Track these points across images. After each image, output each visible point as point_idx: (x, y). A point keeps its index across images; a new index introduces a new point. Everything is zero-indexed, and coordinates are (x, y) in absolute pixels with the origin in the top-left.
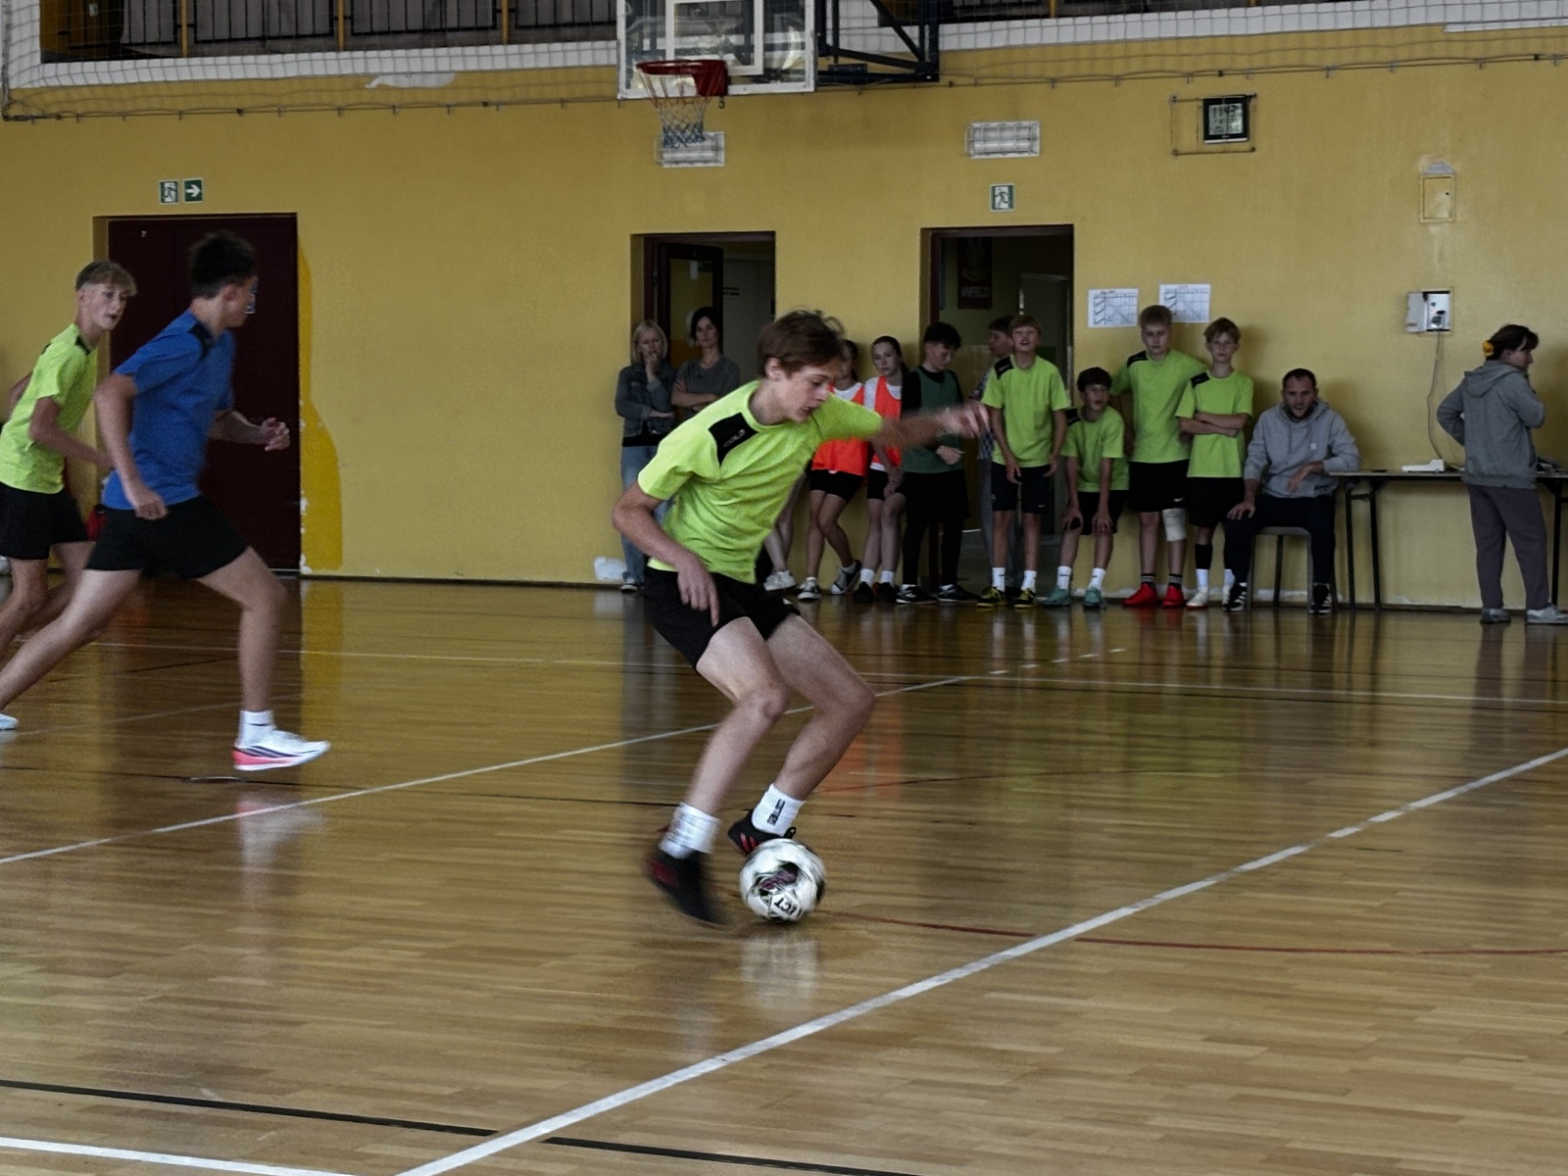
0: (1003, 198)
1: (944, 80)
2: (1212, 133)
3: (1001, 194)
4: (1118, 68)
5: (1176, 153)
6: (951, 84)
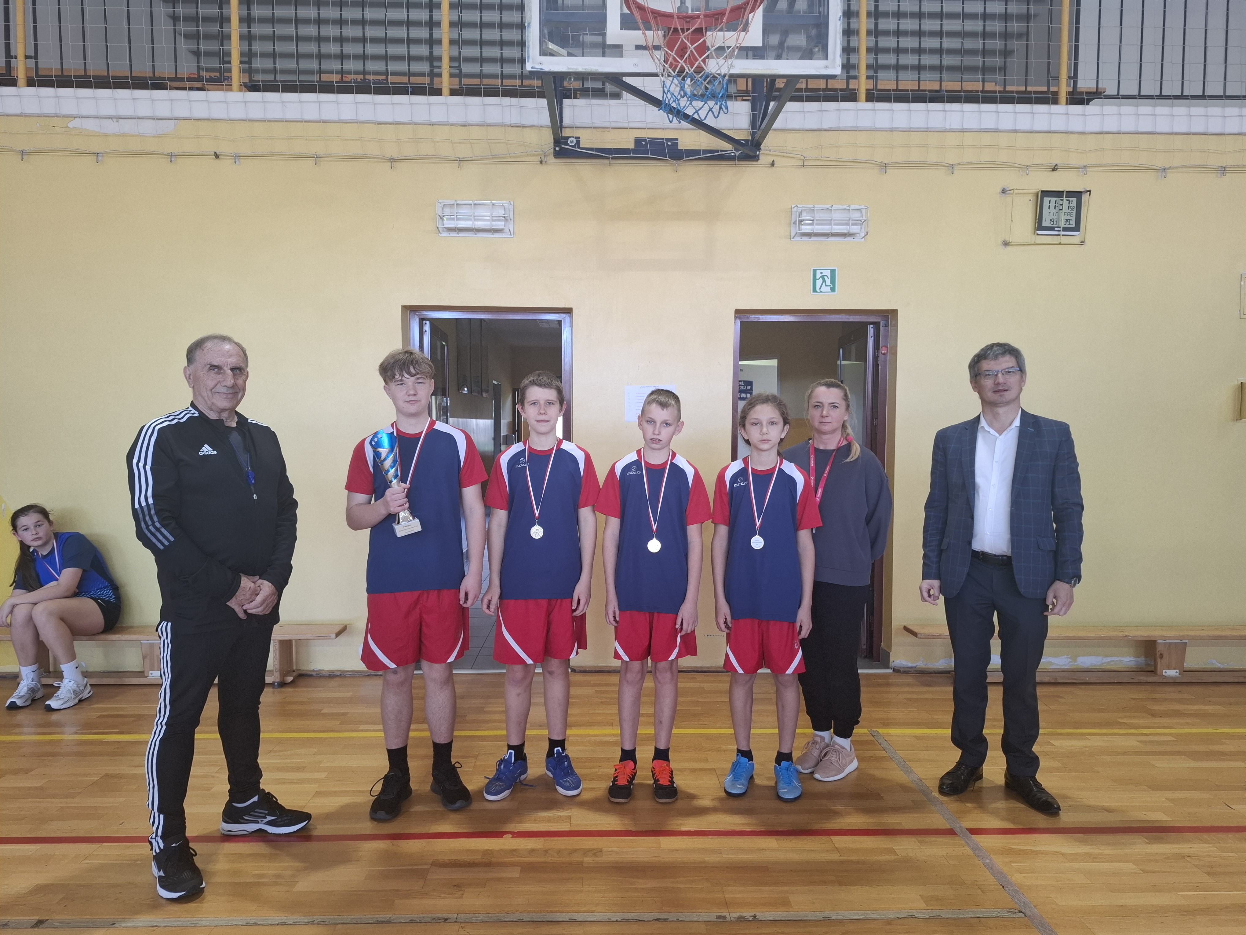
0: (824, 281)
1: (764, 159)
2: (1045, 224)
3: (823, 277)
4: (951, 158)
5: (1006, 244)
6: (773, 164)
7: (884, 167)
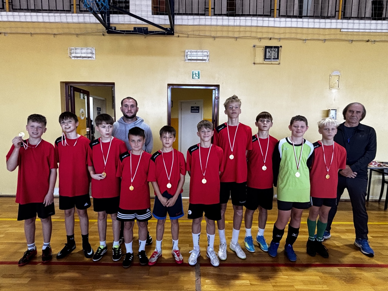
0: (196, 75)
1: (176, 35)
2: (267, 57)
4: (236, 35)
5: (254, 64)
6: (179, 36)
7: (214, 38)
